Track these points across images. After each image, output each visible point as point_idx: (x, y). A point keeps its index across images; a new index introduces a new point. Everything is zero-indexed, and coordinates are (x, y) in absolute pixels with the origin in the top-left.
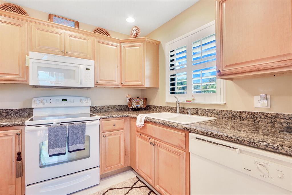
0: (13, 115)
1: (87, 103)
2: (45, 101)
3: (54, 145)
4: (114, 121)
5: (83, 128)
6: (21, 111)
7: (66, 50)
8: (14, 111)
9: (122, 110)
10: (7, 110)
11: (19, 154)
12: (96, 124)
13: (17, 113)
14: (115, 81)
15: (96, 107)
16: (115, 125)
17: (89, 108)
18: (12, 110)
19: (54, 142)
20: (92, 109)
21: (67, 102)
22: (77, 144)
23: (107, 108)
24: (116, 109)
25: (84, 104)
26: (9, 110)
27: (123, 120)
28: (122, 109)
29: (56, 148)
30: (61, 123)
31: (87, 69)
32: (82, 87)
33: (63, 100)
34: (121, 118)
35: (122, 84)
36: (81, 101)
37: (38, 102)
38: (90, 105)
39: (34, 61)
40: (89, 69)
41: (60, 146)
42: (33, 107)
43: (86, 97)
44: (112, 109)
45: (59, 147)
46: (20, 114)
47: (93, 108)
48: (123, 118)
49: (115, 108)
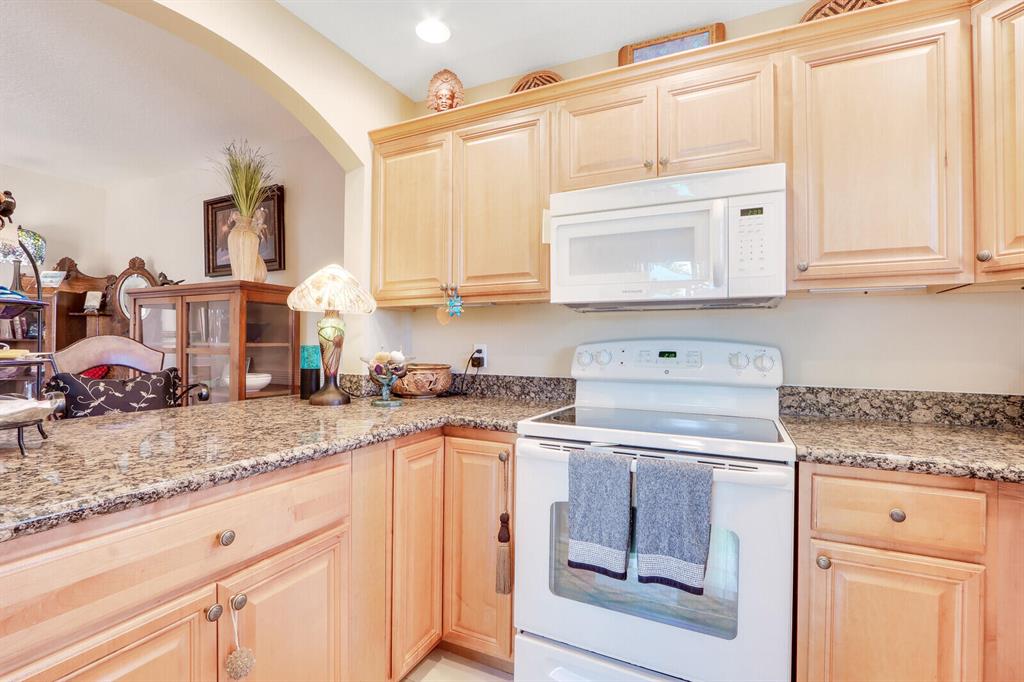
0: (533, 395)
1: (762, 369)
2: (605, 358)
3: (585, 528)
4: (900, 493)
5: (698, 487)
6: (550, 385)
7: (663, 155)
8: (535, 382)
9: (991, 423)
10: (522, 378)
11: (505, 520)
12: (769, 487)
13: (542, 392)
14: (926, 249)
15: (810, 390)
16: (901, 519)
17: (775, 396)
18: (530, 379)
19: (585, 516)
20: (789, 401)
21: (678, 363)
22: (671, 552)
23: (877, 402)
24: (947, 414)
25: (749, 375)
26: (528, 378)
27: (981, 498)
28: (999, 417)
29: (592, 541)
30: (620, 446)
31: (744, 212)
32: (724, 295)
33: (662, 354)
34: (956, 483)
35: (981, 259)
36: (732, 359)
37: (586, 359)
38: (779, 383)
39: (562, 223)
40: (759, 211)
41: (604, 541)
42: (574, 374)
43: (758, 344)
44: (914, 414)
45: (600, 542)
46: (549, 395)
47: (797, 398)
48: (978, 484)
49: (937, 410)
